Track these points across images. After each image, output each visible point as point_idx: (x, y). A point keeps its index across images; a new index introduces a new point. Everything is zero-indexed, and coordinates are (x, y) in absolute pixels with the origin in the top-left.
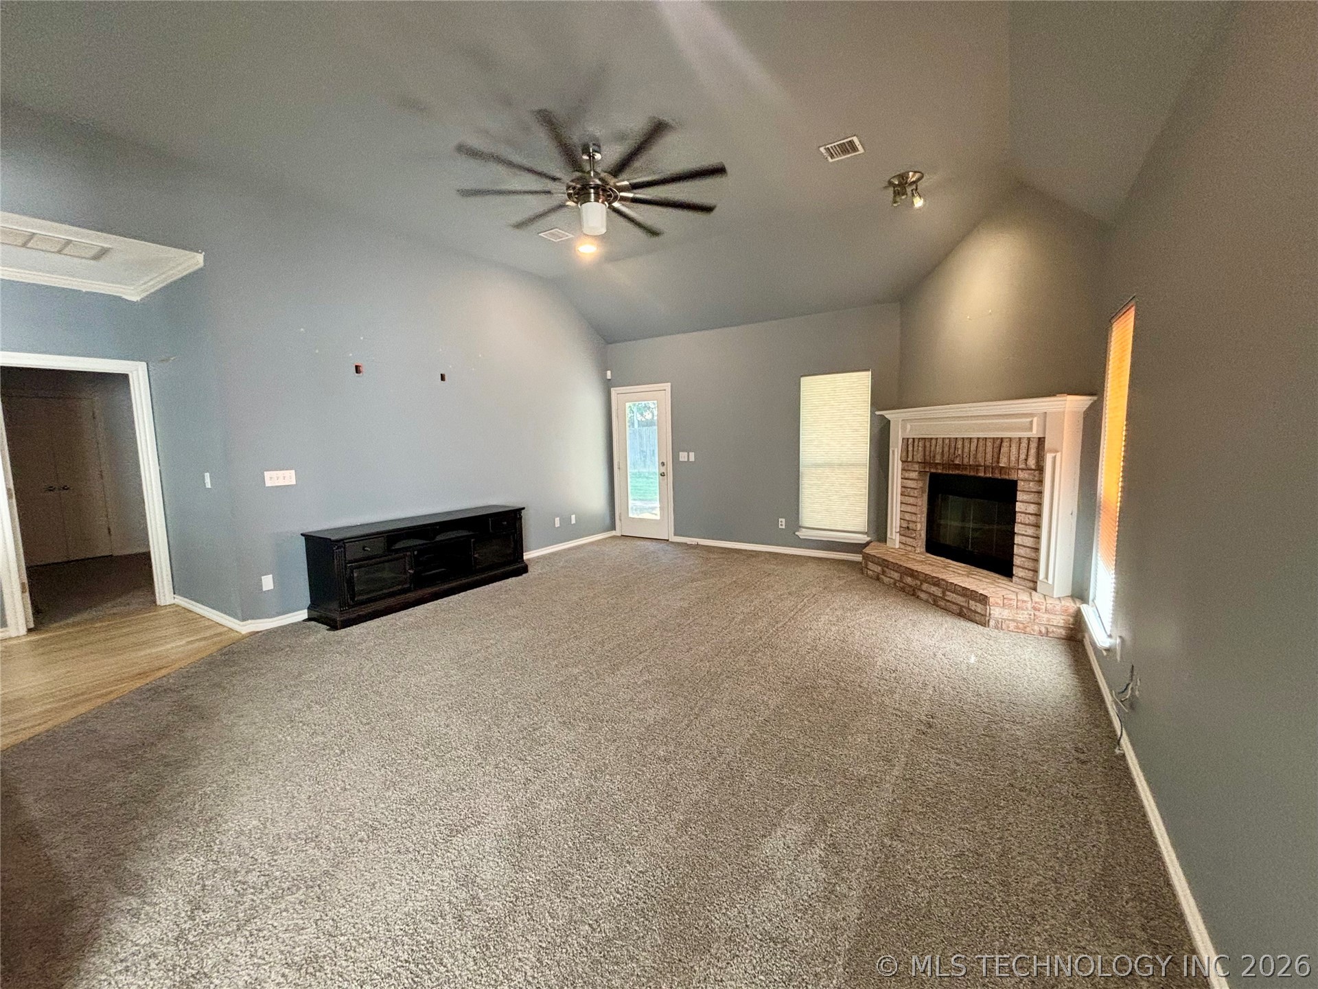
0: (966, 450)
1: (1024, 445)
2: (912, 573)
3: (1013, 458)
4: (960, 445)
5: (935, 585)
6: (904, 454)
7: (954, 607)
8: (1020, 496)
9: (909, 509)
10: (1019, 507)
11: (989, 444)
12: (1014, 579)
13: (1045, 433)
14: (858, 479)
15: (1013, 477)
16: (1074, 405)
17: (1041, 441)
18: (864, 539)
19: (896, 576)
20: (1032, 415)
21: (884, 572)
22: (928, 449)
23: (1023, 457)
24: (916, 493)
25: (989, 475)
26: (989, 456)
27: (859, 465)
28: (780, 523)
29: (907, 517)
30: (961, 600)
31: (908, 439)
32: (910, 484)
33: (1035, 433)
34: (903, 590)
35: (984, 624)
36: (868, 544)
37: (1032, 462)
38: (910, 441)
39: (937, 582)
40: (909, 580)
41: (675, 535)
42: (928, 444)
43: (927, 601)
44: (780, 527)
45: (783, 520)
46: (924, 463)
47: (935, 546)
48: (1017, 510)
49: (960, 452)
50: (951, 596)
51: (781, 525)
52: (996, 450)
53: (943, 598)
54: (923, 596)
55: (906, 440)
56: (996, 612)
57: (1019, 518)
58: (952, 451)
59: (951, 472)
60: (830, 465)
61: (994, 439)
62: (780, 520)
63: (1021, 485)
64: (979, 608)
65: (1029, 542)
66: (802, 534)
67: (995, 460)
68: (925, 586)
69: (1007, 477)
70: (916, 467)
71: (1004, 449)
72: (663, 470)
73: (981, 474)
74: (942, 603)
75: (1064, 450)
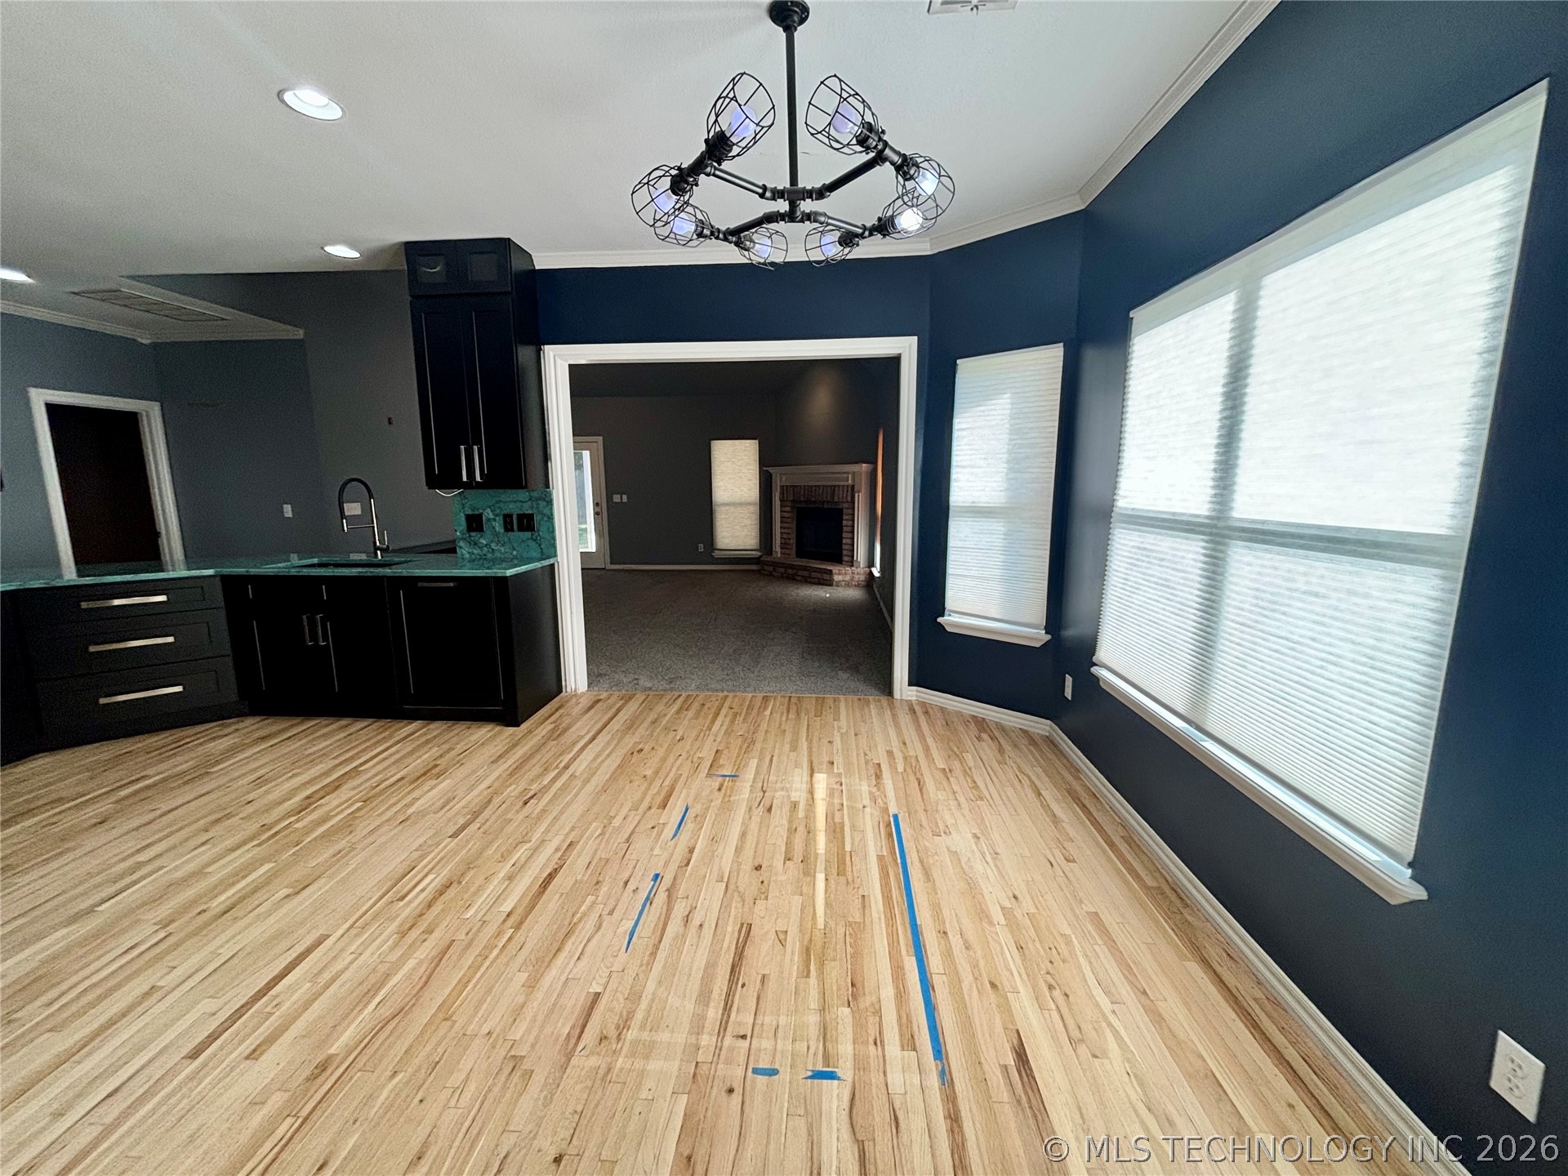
0: (817, 492)
1: (845, 489)
2: (792, 567)
3: (840, 497)
4: (814, 489)
5: (805, 570)
6: (782, 496)
8: (844, 516)
9: (786, 531)
10: (845, 523)
11: (829, 489)
12: (843, 562)
13: (854, 483)
14: (753, 513)
15: (840, 507)
16: (865, 467)
17: (853, 487)
18: (757, 554)
19: (782, 570)
20: (848, 473)
21: (774, 570)
22: (794, 493)
23: (845, 496)
24: (789, 520)
25: (829, 507)
26: (829, 496)
27: (753, 505)
28: (699, 550)
29: (785, 536)
30: (818, 575)
32: (786, 515)
33: (850, 483)
34: (787, 577)
35: (831, 585)
36: (761, 556)
37: (849, 498)
38: (785, 487)
39: (805, 568)
40: (790, 571)
41: (611, 564)
42: (796, 489)
43: (801, 581)
44: (699, 552)
45: (703, 546)
46: (794, 501)
47: (800, 554)
48: (843, 524)
49: (814, 494)
50: (813, 574)
52: (833, 492)
53: (810, 577)
54: (798, 578)
55: (782, 487)
56: (837, 578)
57: (845, 529)
58: (810, 493)
59: (811, 505)
60: (734, 504)
61: (831, 486)
62: (700, 545)
63: (844, 511)
64: (826, 577)
65: (849, 541)
66: (716, 554)
67: (833, 498)
68: (800, 573)
69: (838, 508)
70: (791, 503)
71: (836, 492)
72: (598, 509)
73: (825, 506)
74: (809, 580)
75: (863, 490)
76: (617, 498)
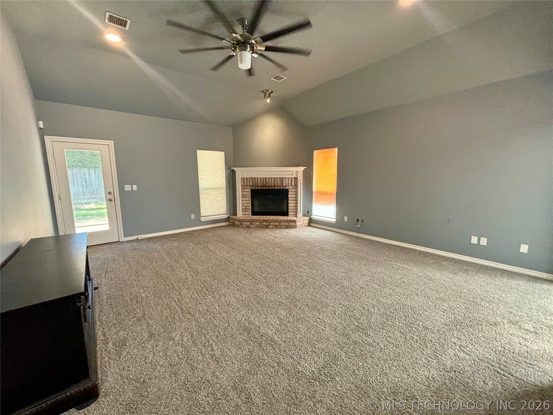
0: (270, 181)
1: (290, 179)
2: (266, 221)
3: (287, 183)
4: (268, 180)
5: (275, 222)
6: (243, 183)
7: (284, 226)
8: (289, 193)
9: (246, 202)
10: (289, 196)
11: (279, 180)
12: (289, 216)
13: (297, 175)
14: (223, 193)
15: (287, 188)
17: (296, 178)
18: (227, 216)
19: (258, 224)
20: (293, 171)
21: (251, 224)
22: (254, 181)
23: (290, 182)
24: (249, 196)
25: (279, 188)
26: (279, 183)
27: (222, 188)
28: (192, 217)
29: (246, 205)
30: (286, 224)
31: (244, 178)
32: (246, 193)
33: (294, 176)
34: (262, 227)
35: (295, 228)
37: (293, 184)
38: (245, 179)
40: (264, 223)
41: (125, 236)
42: (254, 180)
43: (273, 228)
44: (192, 218)
45: (193, 215)
46: (252, 186)
47: (256, 213)
48: (289, 197)
49: (268, 182)
50: (282, 224)
51: (193, 217)
52: (281, 181)
53: (279, 225)
54: (271, 227)
56: (298, 224)
57: (290, 199)
58: (265, 181)
59: (264, 188)
60: (212, 189)
61: (280, 178)
62: (192, 215)
63: (289, 190)
64: (293, 224)
65: (293, 205)
66: (203, 219)
67: (281, 184)
68: (272, 224)
69: (285, 188)
70: (249, 187)
71: (284, 181)
72: (111, 197)
73: (276, 188)
74: (279, 227)
75: (302, 180)
76: (128, 188)
